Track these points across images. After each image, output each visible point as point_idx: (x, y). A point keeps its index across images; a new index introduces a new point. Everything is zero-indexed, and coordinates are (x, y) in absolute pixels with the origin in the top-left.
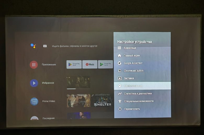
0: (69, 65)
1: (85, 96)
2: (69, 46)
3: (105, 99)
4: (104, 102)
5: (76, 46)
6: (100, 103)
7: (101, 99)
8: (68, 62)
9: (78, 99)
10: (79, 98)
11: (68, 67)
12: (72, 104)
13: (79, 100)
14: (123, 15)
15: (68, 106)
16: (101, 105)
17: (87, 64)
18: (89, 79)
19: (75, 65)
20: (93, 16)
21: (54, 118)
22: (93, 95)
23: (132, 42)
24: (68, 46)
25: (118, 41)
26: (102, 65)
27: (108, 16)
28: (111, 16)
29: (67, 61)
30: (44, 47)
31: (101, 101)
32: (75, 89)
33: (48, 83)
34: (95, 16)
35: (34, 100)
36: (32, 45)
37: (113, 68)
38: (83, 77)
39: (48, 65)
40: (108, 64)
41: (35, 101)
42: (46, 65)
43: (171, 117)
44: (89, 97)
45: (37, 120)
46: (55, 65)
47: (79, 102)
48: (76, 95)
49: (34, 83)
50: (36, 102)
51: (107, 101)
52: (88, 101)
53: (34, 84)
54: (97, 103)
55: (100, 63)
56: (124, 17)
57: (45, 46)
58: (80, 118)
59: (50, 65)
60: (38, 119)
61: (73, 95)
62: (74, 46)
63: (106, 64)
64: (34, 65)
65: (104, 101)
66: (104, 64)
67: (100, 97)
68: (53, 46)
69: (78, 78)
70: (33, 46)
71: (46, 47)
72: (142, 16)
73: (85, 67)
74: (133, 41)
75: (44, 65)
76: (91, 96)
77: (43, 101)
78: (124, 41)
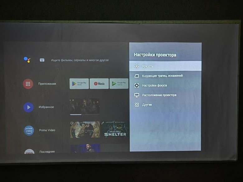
0: (73, 84)
1: (93, 124)
2: (73, 60)
3: (118, 128)
4: (117, 131)
5: (81, 60)
6: (112, 133)
7: (113, 127)
8: (71, 80)
9: (84, 128)
10: (86, 126)
11: (71, 87)
12: (77, 134)
13: (86, 128)
14: (141, 21)
15: (72, 137)
16: (113, 135)
17: (96, 84)
18: (97, 102)
19: (80, 84)
20: (103, 21)
21: (54, 152)
22: (103, 122)
23: (152, 55)
24: (71, 60)
25: (135, 55)
26: (114, 85)
27: (122, 22)
28: (126, 22)
29: (70, 79)
30: (41, 61)
31: (113, 130)
32: (81, 115)
33: (47, 107)
34: (105, 21)
35: (29, 128)
36: (26, 58)
37: (128, 88)
38: (90, 100)
39: (45, 84)
40: (122, 84)
42: (43, 84)
43: (200, 150)
45: (33, 154)
46: (55, 84)
47: (86, 131)
48: (82, 123)
49: (29, 107)
50: (32, 131)
51: (121, 131)
52: (96, 130)
53: (28, 109)
54: (109, 132)
55: (113, 82)
56: (143, 23)
57: (42, 60)
58: (88, 152)
59: (48, 84)
60: (34, 153)
61: (78, 123)
62: (79, 60)
63: (120, 84)
64: (28, 84)
65: (118, 130)
66: (117, 84)
67: (112, 124)
68: (52, 60)
69: (85, 101)
70: (27, 60)
71: (44, 61)
72: (166, 21)
73: (93, 87)
74: (154, 54)
75: (41, 84)
76: (100, 124)
77: (40, 130)
78: (142, 54)
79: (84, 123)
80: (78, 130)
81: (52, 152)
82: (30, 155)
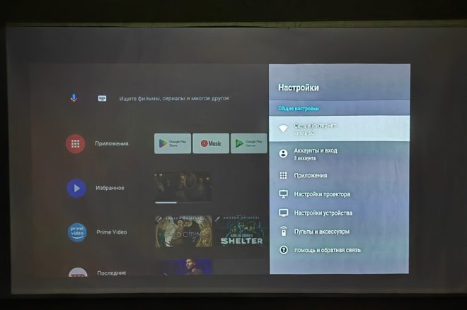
1: (200, 220)
2: (161, 99)
3: (247, 228)
4: (245, 235)
5: (177, 99)
6: (235, 238)
7: (237, 227)
8: (158, 137)
9: (182, 228)
10: (185, 226)
11: (158, 150)
12: (168, 240)
13: (186, 229)
14: (291, 23)
15: (158, 245)
16: (237, 243)
17: (204, 143)
18: (208, 179)
19: (175, 144)
20: (218, 24)
21: (124, 273)
22: (218, 218)
23: (314, 88)
24: (157, 99)
25: (280, 87)
26: (239, 145)
28: (262, 24)
29: (156, 135)
30: (99, 100)
31: (237, 233)
32: (175, 203)
33: (111, 188)
34: (222, 24)
35: (78, 228)
37: (266, 152)
39: (108, 144)
40: (254, 144)
41: (79, 231)
42: (104, 144)
43: (408, 272)
44: (210, 223)
45: (85, 277)
46: (127, 144)
47: (185, 235)
49: (77, 188)
50: (82, 233)
51: (253, 234)
52: (205, 231)
53: (75, 191)
54: (229, 237)
55: (237, 141)
56: (295, 27)
57: (102, 98)
58: (189, 274)
59: (114, 144)
60: (86, 275)
61: (171, 218)
62: (173, 99)
63: (251, 144)
64: (76, 144)
65: (246, 232)
66: (244, 143)
68: (121, 99)
69: (183, 177)
71: (105, 100)
72: (340, 23)
73: (199, 150)
74: (318, 87)
75: (100, 144)
76: (213, 221)
77: (98, 231)
78: (294, 87)
79: (182, 219)
80: (170, 232)
81: (121, 273)
82: (78, 279)
